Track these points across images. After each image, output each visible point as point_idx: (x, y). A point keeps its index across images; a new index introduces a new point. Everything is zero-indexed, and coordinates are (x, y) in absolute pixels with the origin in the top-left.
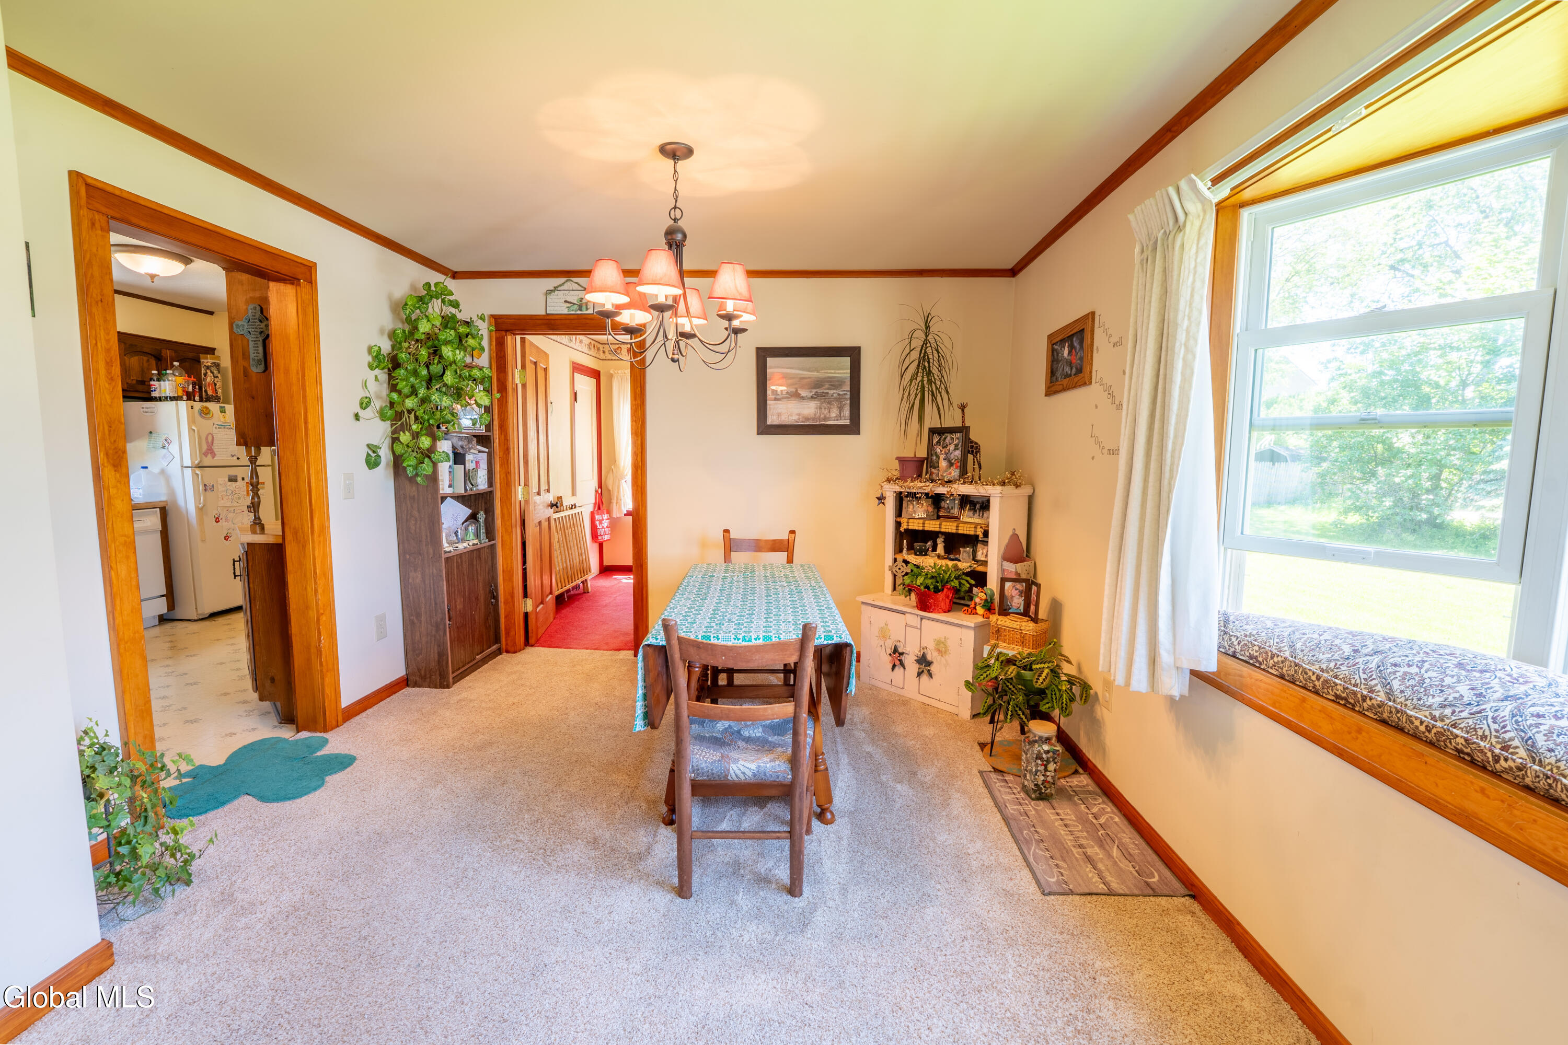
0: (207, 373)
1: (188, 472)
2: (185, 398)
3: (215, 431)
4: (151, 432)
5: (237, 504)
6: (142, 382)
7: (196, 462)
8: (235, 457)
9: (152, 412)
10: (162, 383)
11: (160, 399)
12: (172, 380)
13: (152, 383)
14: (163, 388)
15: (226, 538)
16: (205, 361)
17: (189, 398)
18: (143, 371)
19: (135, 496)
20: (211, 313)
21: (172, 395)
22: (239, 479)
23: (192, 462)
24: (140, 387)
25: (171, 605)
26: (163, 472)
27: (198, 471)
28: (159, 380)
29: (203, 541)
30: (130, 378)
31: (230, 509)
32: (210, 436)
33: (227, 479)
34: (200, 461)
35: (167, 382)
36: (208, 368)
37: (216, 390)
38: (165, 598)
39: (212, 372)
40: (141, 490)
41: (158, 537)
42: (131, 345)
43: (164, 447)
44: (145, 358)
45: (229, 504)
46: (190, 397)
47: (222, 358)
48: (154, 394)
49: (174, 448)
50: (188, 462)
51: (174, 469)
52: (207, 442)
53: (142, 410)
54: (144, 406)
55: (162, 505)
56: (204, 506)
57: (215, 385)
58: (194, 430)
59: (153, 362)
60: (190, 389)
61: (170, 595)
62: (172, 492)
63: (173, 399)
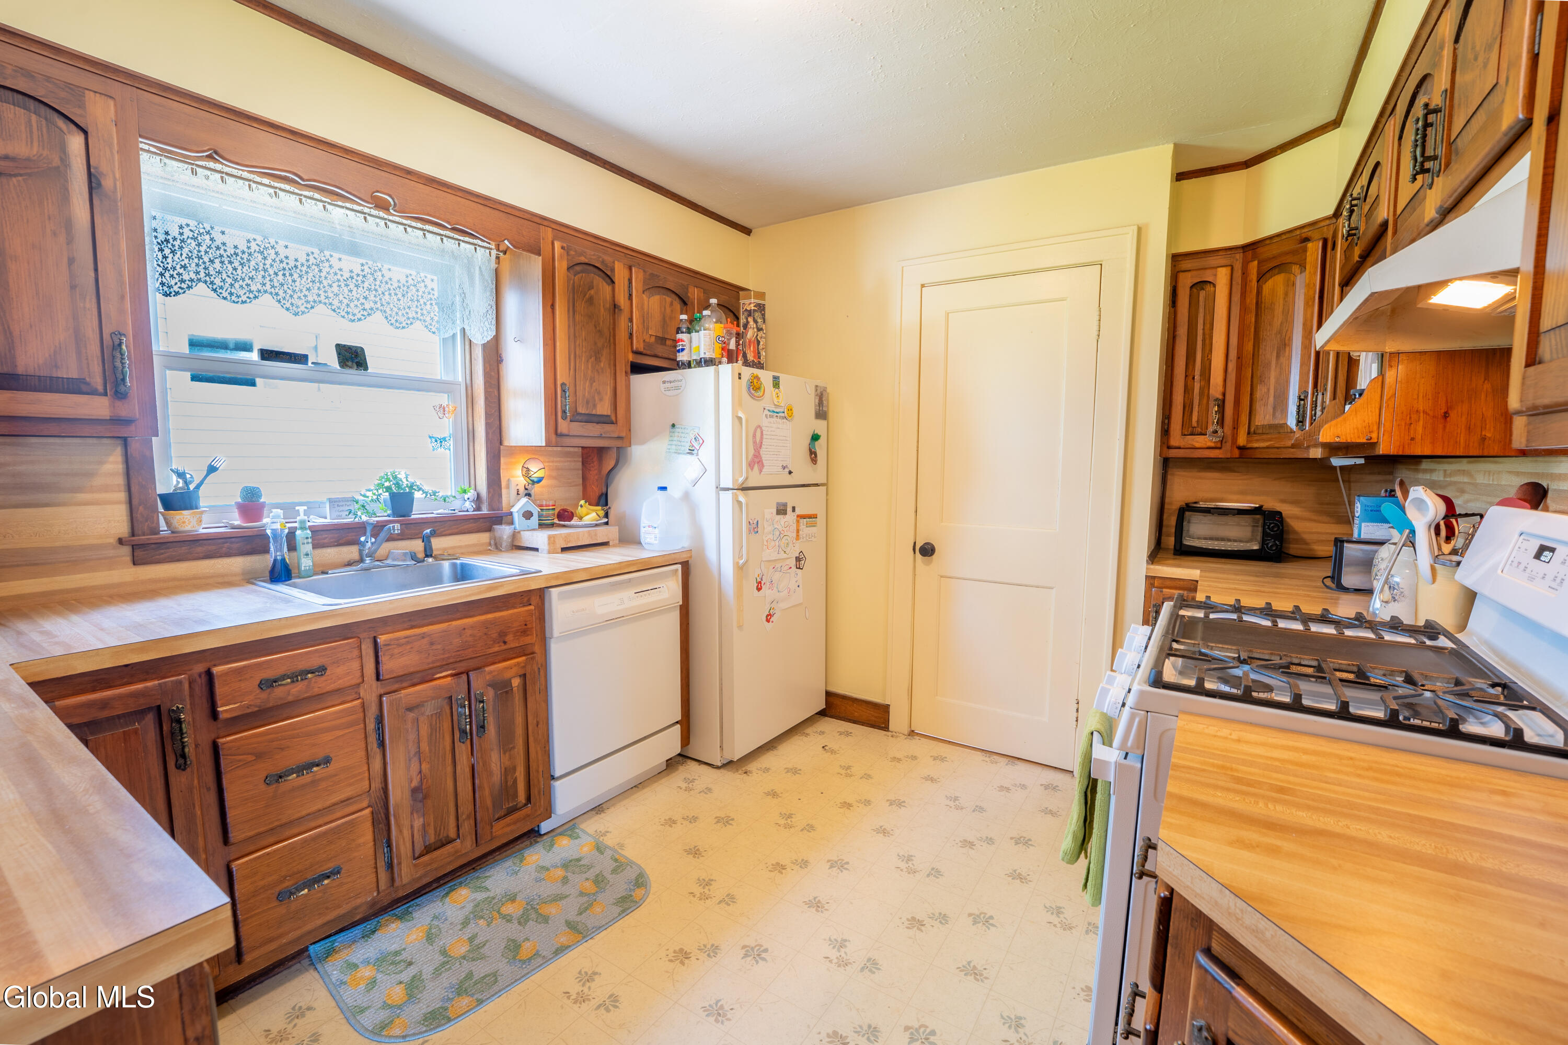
0: (748, 322)
1: (727, 497)
2: (725, 360)
3: (765, 422)
4: (673, 425)
5: (785, 556)
6: (662, 340)
7: (741, 480)
8: (787, 470)
9: (677, 388)
10: (694, 334)
11: (689, 365)
12: (709, 329)
13: (679, 336)
14: (694, 344)
15: (769, 618)
16: (747, 302)
17: (730, 361)
18: (664, 323)
19: (648, 540)
20: (747, 231)
21: (708, 356)
22: (789, 509)
23: (734, 480)
24: (660, 350)
25: (686, 739)
26: (686, 496)
27: (742, 498)
28: (689, 331)
29: (740, 627)
30: (647, 332)
31: (778, 565)
32: (759, 430)
33: (774, 511)
34: (747, 479)
35: (702, 333)
36: (750, 313)
37: (759, 353)
38: (678, 726)
39: (755, 321)
40: (657, 531)
41: (675, 617)
42: (652, 275)
43: (691, 452)
44: (668, 299)
45: (774, 556)
46: (731, 357)
47: (767, 296)
48: (682, 357)
49: (706, 453)
50: (727, 482)
51: (705, 494)
52: (755, 442)
53: (663, 386)
54: (666, 379)
55: (684, 558)
56: (747, 562)
57: (759, 342)
58: (740, 419)
59: (677, 305)
60: (732, 346)
61: (686, 723)
62: (698, 534)
63: (709, 362)
